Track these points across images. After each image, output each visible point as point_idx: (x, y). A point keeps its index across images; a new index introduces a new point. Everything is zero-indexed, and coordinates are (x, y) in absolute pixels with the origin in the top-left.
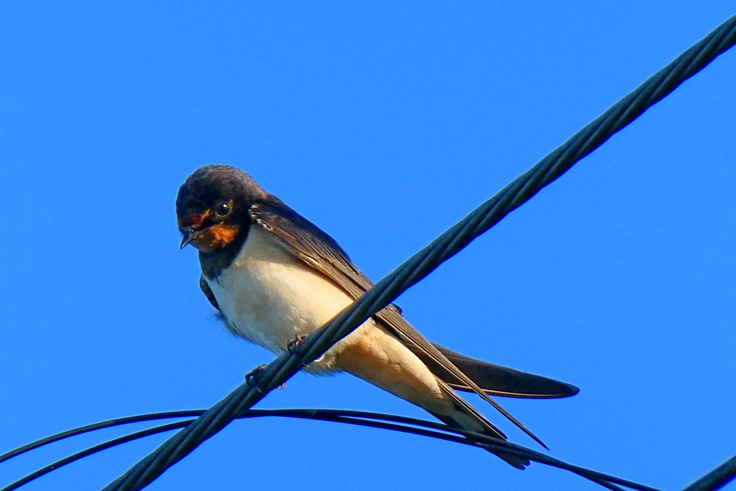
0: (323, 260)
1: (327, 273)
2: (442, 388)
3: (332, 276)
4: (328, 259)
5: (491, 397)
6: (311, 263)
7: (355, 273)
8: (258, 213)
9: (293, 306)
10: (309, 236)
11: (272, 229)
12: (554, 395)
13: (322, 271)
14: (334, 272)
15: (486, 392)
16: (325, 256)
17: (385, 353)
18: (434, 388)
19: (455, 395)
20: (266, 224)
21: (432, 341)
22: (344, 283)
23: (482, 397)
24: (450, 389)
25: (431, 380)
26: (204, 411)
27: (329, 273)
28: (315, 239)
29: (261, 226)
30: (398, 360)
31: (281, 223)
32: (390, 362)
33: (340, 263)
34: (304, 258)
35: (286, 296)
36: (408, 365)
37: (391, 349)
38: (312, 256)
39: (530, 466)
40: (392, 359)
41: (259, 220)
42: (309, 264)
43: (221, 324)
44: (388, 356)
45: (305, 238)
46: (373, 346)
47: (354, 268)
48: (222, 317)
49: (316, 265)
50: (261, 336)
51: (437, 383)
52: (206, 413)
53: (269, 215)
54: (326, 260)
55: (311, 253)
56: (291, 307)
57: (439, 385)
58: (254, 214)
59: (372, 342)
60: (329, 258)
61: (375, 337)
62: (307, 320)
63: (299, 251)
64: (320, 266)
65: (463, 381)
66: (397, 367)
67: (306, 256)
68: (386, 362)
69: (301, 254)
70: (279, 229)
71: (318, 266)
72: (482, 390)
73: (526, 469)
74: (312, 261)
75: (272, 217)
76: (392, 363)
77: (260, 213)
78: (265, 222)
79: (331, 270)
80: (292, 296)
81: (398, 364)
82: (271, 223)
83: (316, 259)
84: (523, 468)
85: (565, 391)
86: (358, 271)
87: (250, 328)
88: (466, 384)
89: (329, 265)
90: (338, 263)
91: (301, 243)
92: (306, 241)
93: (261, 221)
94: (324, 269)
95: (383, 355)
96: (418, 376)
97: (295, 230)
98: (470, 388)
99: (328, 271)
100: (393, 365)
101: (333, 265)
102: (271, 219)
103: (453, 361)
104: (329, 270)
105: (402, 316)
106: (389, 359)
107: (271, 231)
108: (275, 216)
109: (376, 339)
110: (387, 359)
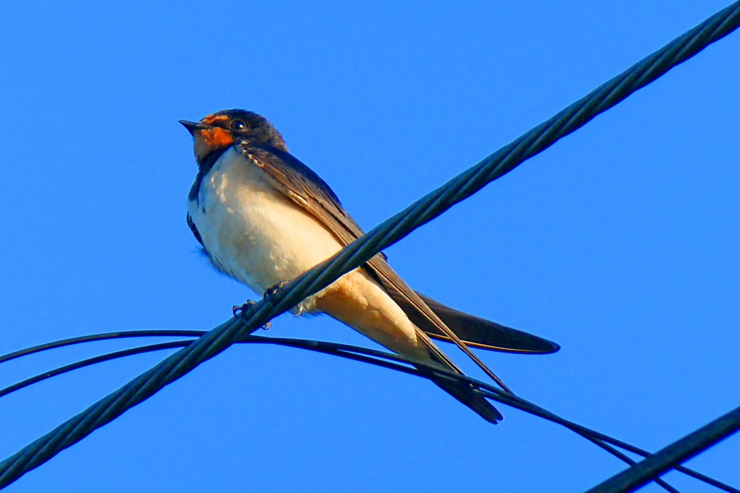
0: (312, 201)
1: (316, 213)
2: (419, 337)
3: (320, 216)
4: (318, 199)
5: (469, 349)
6: (300, 202)
7: (342, 215)
8: (249, 149)
9: (276, 244)
10: (299, 175)
11: (263, 165)
12: (533, 351)
13: (310, 211)
14: (321, 212)
15: (465, 343)
16: (313, 195)
17: (364, 298)
18: (411, 337)
19: (431, 344)
20: (257, 160)
21: (416, 290)
22: (332, 225)
23: (461, 348)
24: (428, 339)
25: (409, 328)
26: (205, 332)
27: (317, 212)
28: (305, 178)
29: (252, 161)
30: (377, 306)
31: (272, 159)
32: (370, 307)
33: (328, 204)
34: (293, 196)
35: (268, 233)
36: (386, 311)
37: (372, 295)
38: (301, 194)
39: (502, 421)
40: (372, 304)
41: (250, 156)
42: (297, 202)
43: (205, 259)
44: (367, 301)
45: (296, 177)
46: (353, 290)
47: (341, 210)
48: (205, 252)
49: (304, 204)
50: (243, 273)
51: (414, 332)
52: (207, 334)
53: (260, 151)
54: (315, 199)
55: (300, 191)
56: (275, 246)
57: (416, 334)
58: (245, 149)
59: (353, 286)
60: (318, 197)
61: (357, 281)
62: (289, 261)
63: (288, 188)
64: (309, 205)
65: (443, 331)
66: (377, 313)
67: (295, 195)
68: (365, 307)
69: (291, 192)
70: (269, 165)
71: (307, 206)
72: (461, 341)
73: (498, 424)
74: (300, 200)
75: (263, 153)
76: (372, 309)
77: (251, 149)
78: (256, 157)
79: (319, 210)
80: (276, 234)
81: (378, 310)
82: (263, 160)
83: (306, 198)
84: (495, 423)
85: (545, 347)
86: (345, 212)
87: (232, 264)
88: (446, 334)
89: (317, 205)
90: (327, 204)
91: (291, 181)
92: (296, 179)
93: (252, 157)
94: (312, 208)
95: (363, 300)
96: (396, 323)
97: (286, 168)
98: (449, 338)
99: (315, 211)
100: (373, 311)
101: (322, 206)
102: (262, 155)
103: (435, 311)
104: (317, 210)
105: (387, 262)
106: (369, 304)
107: (262, 167)
108: (267, 153)
109: (358, 283)
110: (367, 304)
